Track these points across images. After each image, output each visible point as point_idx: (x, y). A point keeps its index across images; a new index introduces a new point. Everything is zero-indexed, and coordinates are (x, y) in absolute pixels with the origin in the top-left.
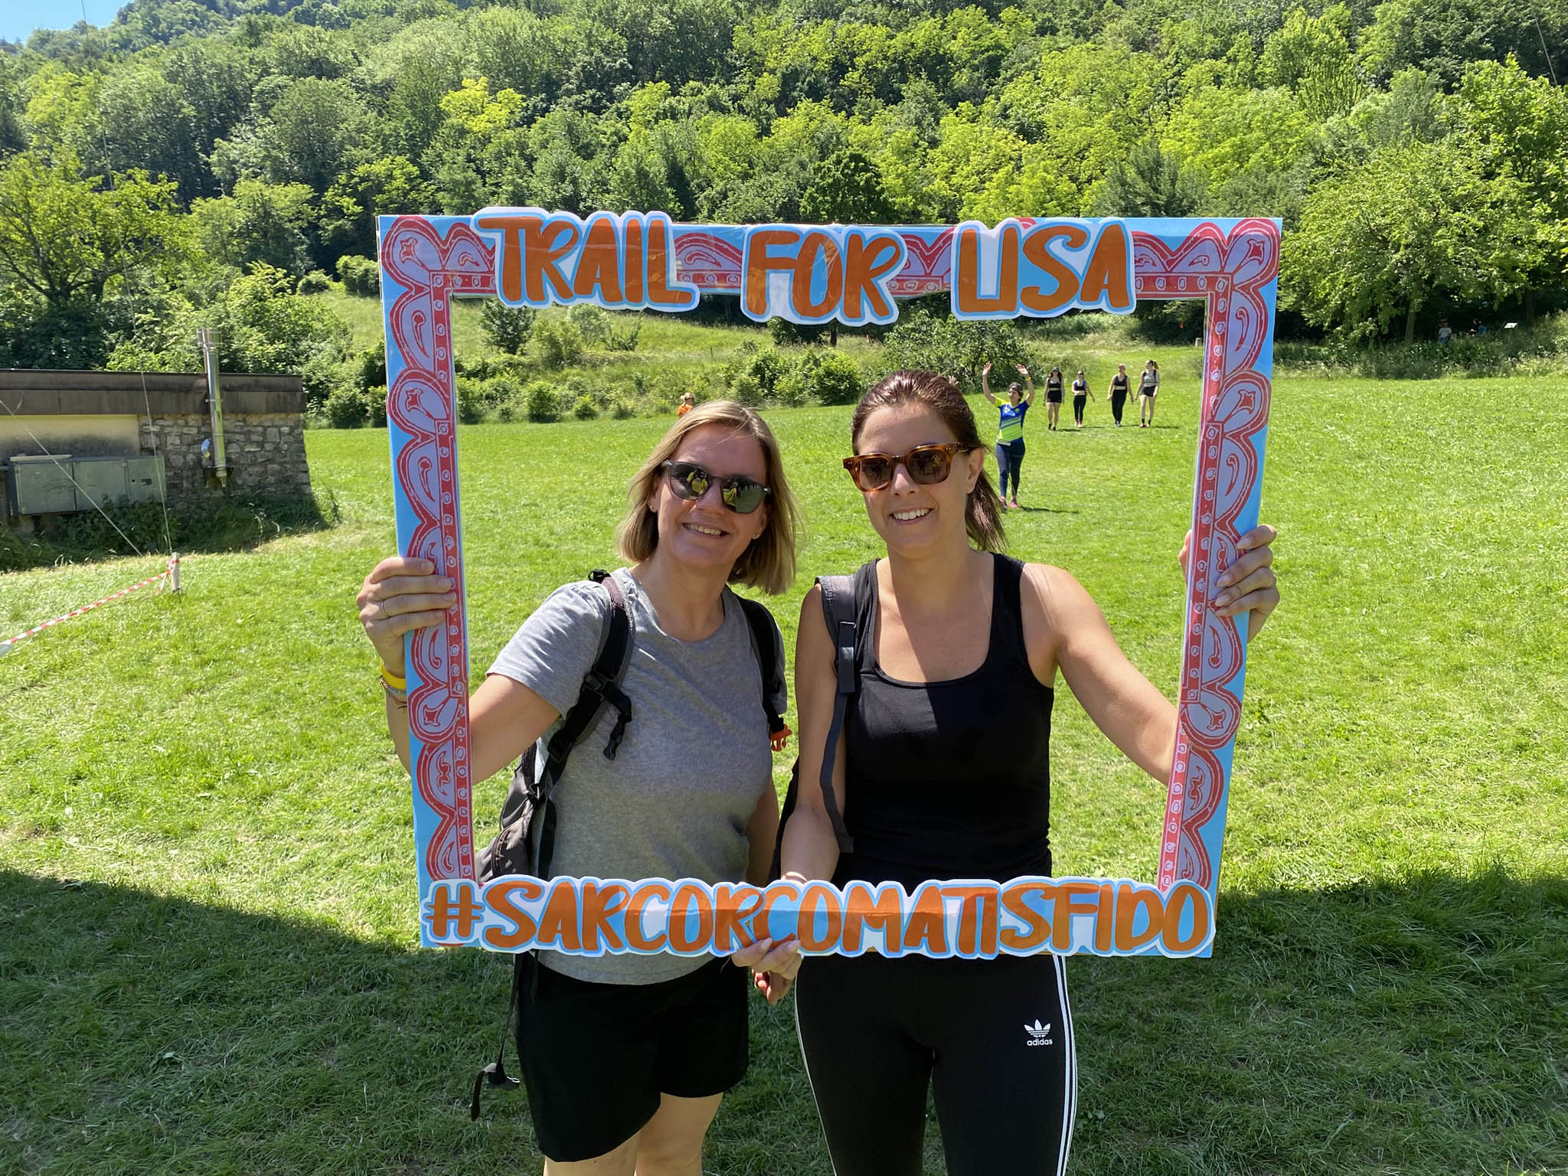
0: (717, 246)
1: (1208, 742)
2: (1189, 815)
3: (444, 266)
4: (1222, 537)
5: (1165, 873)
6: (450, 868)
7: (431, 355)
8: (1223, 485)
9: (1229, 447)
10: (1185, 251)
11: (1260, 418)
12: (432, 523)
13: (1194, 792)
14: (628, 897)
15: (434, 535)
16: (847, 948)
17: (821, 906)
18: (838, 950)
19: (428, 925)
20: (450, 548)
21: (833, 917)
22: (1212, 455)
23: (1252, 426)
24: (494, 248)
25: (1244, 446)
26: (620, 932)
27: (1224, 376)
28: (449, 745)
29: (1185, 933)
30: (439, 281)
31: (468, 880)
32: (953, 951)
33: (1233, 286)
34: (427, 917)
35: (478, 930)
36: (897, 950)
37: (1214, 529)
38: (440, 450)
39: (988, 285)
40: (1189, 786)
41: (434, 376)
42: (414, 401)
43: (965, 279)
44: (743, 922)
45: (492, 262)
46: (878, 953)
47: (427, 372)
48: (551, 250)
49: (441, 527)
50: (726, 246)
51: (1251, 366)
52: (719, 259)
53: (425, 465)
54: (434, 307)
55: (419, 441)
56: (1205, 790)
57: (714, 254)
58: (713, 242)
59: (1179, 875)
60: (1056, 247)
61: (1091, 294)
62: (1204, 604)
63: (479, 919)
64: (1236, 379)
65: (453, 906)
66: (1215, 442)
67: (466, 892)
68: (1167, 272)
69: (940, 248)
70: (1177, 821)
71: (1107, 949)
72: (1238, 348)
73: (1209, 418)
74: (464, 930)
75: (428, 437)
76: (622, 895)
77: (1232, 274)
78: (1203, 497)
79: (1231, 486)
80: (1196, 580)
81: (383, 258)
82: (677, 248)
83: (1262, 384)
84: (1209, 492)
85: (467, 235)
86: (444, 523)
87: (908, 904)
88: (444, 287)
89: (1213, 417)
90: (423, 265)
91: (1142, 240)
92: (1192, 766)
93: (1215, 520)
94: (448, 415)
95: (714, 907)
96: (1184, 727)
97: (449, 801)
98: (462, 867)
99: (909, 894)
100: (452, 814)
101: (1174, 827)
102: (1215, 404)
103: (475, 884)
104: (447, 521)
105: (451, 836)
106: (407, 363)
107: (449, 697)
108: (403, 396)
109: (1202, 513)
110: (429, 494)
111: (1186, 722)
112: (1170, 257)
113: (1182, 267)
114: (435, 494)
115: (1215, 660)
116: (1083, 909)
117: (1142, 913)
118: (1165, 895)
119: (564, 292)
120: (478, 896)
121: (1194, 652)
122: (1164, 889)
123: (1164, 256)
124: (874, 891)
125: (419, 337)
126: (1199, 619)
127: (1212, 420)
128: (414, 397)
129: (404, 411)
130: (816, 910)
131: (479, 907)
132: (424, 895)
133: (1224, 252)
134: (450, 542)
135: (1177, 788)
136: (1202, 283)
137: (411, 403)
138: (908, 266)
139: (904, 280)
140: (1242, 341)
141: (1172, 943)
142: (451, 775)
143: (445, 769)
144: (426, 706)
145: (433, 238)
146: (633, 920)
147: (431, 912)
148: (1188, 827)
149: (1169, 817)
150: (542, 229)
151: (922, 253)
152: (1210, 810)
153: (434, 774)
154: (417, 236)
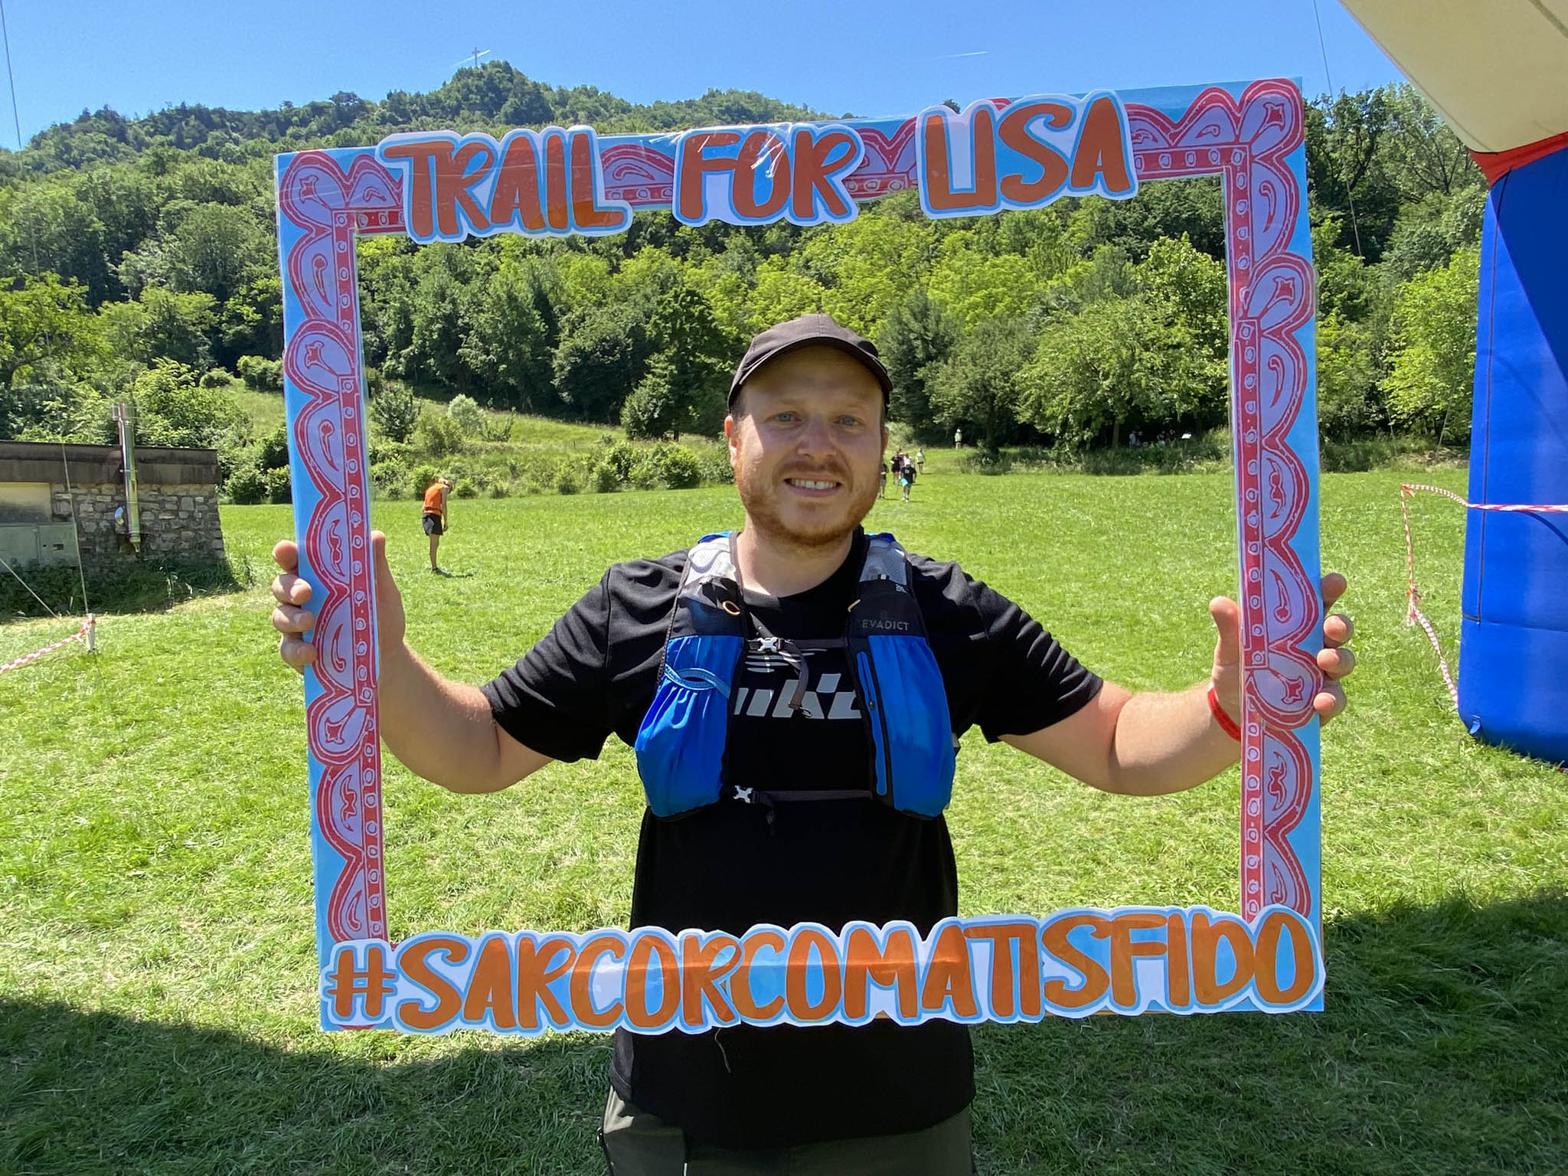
0: (649, 158)
1: (1283, 718)
2: (1271, 817)
3: (347, 204)
4: (1274, 458)
5: (1250, 897)
6: (355, 926)
7: (334, 305)
8: (1267, 394)
9: (1269, 348)
10: (1189, 122)
11: (1304, 310)
12: (335, 496)
13: (1276, 787)
14: (573, 955)
15: (339, 510)
16: (851, 1014)
17: (814, 960)
18: (839, 1017)
19: (330, 1001)
20: (356, 525)
21: (831, 972)
22: (1248, 358)
23: (1295, 319)
24: (401, 179)
25: (1287, 344)
26: (566, 1003)
27: (1254, 262)
28: (354, 769)
29: (1285, 979)
30: (342, 220)
31: (377, 941)
32: (986, 1015)
33: (1252, 158)
34: (327, 991)
35: (391, 1005)
36: (914, 1015)
37: (1262, 448)
38: (343, 409)
39: (962, 177)
40: (1267, 779)
41: (337, 327)
42: (315, 355)
43: (935, 174)
44: (717, 983)
45: (399, 195)
46: (890, 1021)
47: (328, 322)
48: (464, 176)
49: (346, 501)
50: (659, 157)
51: (1286, 247)
52: (652, 171)
53: (326, 430)
54: (336, 248)
55: (320, 401)
56: (1290, 782)
57: (646, 167)
58: (643, 153)
59: (1268, 897)
60: (1037, 128)
61: (1084, 180)
62: (1260, 542)
63: (393, 991)
64: (1268, 265)
65: (361, 975)
66: (1252, 343)
67: (375, 956)
68: (1170, 147)
69: (902, 140)
70: (1257, 826)
71: (1184, 1002)
72: (1266, 229)
73: (1241, 314)
74: (374, 1008)
75: (329, 396)
76: (568, 952)
77: (1250, 144)
78: (1244, 411)
79: (1278, 394)
80: (1246, 513)
81: (281, 199)
82: (604, 163)
83: (1303, 269)
84: (1250, 404)
85: (373, 168)
86: (350, 496)
87: (924, 951)
88: (349, 225)
89: (1246, 312)
90: (325, 205)
91: (1138, 113)
92: (1269, 753)
93: (1262, 437)
94: (353, 369)
95: (681, 965)
96: (1252, 701)
97: (355, 838)
98: (371, 923)
99: (924, 939)
100: (358, 854)
101: (1255, 835)
102: (1245, 299)
103: (386, 945)
104: (354, 492)
105: (359, 883)
106: (307, 314)
107: (356, 706)
108: (302, 351)
109: (1245, 429)
110: (331, 463)
111: (1254, 694)
112: (1173, 131)
113: (1189, 140)
114: (339, 461)
115: (1283, 613)
116: (1150, 950)
117: (1225, 951)
118: (1253, 926)
119: (478, 221)
120: (391, 961)
121: (1254, 603)
122: (1251, 918)
123: (1166, 130)
124: (880, 934)
125: (320, 284)
126: (1254, 562)
127: (1245, 316)
128: (315, 351)
129: (303, 369)
130: (808, 963)
131: (392, 976)
132: (325, 962)
133: (1237, 120)
134: (356, 517)
135: (1253, 783)
136: (1215, 157)
137: (311, 359)
138: (866, 162)
139: (862, 180)
140: (1270, 219)
141: (1269, 993)
142: (358, 804)
143: (350, 798)
144: (328, 720)
145: (335, 173)
146: (581, 985)
147: (334, 984)
148: (1273, 833)
149: (1247, 821)
150: (454, 154)
151: (881, 147)
152: (1299, 809)
153: (338, 804)
154: (319, 174)
